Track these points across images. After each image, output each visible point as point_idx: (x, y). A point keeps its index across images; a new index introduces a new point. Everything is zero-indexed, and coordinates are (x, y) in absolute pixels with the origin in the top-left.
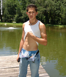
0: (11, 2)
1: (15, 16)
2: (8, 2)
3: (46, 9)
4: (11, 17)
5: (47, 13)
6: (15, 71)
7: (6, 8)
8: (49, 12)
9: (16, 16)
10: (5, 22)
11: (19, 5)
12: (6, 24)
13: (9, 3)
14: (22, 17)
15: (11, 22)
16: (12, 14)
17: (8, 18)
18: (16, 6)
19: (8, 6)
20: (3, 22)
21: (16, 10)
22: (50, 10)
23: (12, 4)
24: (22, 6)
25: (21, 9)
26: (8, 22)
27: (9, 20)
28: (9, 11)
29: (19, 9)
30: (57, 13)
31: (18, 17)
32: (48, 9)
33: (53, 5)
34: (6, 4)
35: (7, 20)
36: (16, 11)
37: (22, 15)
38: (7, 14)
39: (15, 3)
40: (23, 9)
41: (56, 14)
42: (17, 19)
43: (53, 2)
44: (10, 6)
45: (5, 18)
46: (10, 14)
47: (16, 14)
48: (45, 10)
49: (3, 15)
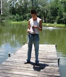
0: (54, 5)
1: (56, 18)
2: (52, 5)
7: (49, 11)
9: (58, 17)
11: (61, 7)
12: (48, 24)
14: (63, 19)
15: (53, 23)
16: (54, 16)
17: (50, 19)
18: (58, 8)
20: (46, 23)
21: (58, 12)
23: (55, 7)
24: (64, 9)
25: (62, 11)
26: (51, 23)
27: (51, 21)
31: (59, 18)
34: (50, 7)
35: (49, 21)
37: (63, 17)
38: (50, 16)
39: (58, 6)
40: (64, 12)
42: (58, 20)
44: (53, 9)
45: (48, 19)
46: (52, 16)
49: (47, 17)
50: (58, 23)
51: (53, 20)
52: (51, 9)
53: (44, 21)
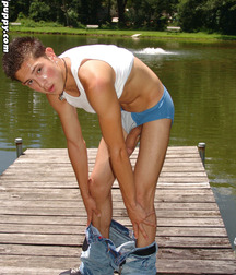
1: (177, 2)
4: (162, 7)
12: (136, 35)
27: (153, 17)
31: (191, 4)
45: (136, 9)
50: (187, 28)
51: (160, 11)
53: (115, 20)
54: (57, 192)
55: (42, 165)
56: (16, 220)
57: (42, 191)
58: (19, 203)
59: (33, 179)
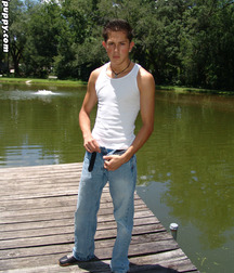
0: (43, 21)
1: (53, 61)
2: (36, 21)
3: (139, 42)
4: (43, 64)
5: (144, 54)
6: (62, 204)
7: (30, 38)
8: (147, 51)
9: (58, 59)
10: (27, 75)
11: (65, 28)
12: (28, 82)
13: (39, 25)
14: (75, 63)
15: (43, 75)
16: (46, 55)
17: (35, 64)
18: (56, 31)
19: (36, 31)
20: (20, 76)
21: (57, 42)
22: (152, 45)
23: (45, 27)
24: (75, 33)
25: (70, 39)
26: (36, 76)
27: (37, 70)
28: (37, 47)
29: (66, 41)
30: (170, 52)
31: (63, 63)
32: (147, 41)
33: (159, 32)
34: (29, 26)
35: (31, 71)
36: (59, 46)
37: (73, 58)
38: (34, 54)
39: (56, 25)
40: (76, 42)
41: (166, 56)
42: (59, 68)
43: (159, 23)
44: (42, 33)
45: (27, 64)
46: (40, 54)
47: (57, 55)
48: (138, 45)
49: (22, 57)
51: (42, 66)
52: (36, 33)
53: (12, 71)
54: (31, 202)
55: (10, 181)
56: (11, 228)
57: (20, 203)
58: (8, 214)
59: (8, 193)
